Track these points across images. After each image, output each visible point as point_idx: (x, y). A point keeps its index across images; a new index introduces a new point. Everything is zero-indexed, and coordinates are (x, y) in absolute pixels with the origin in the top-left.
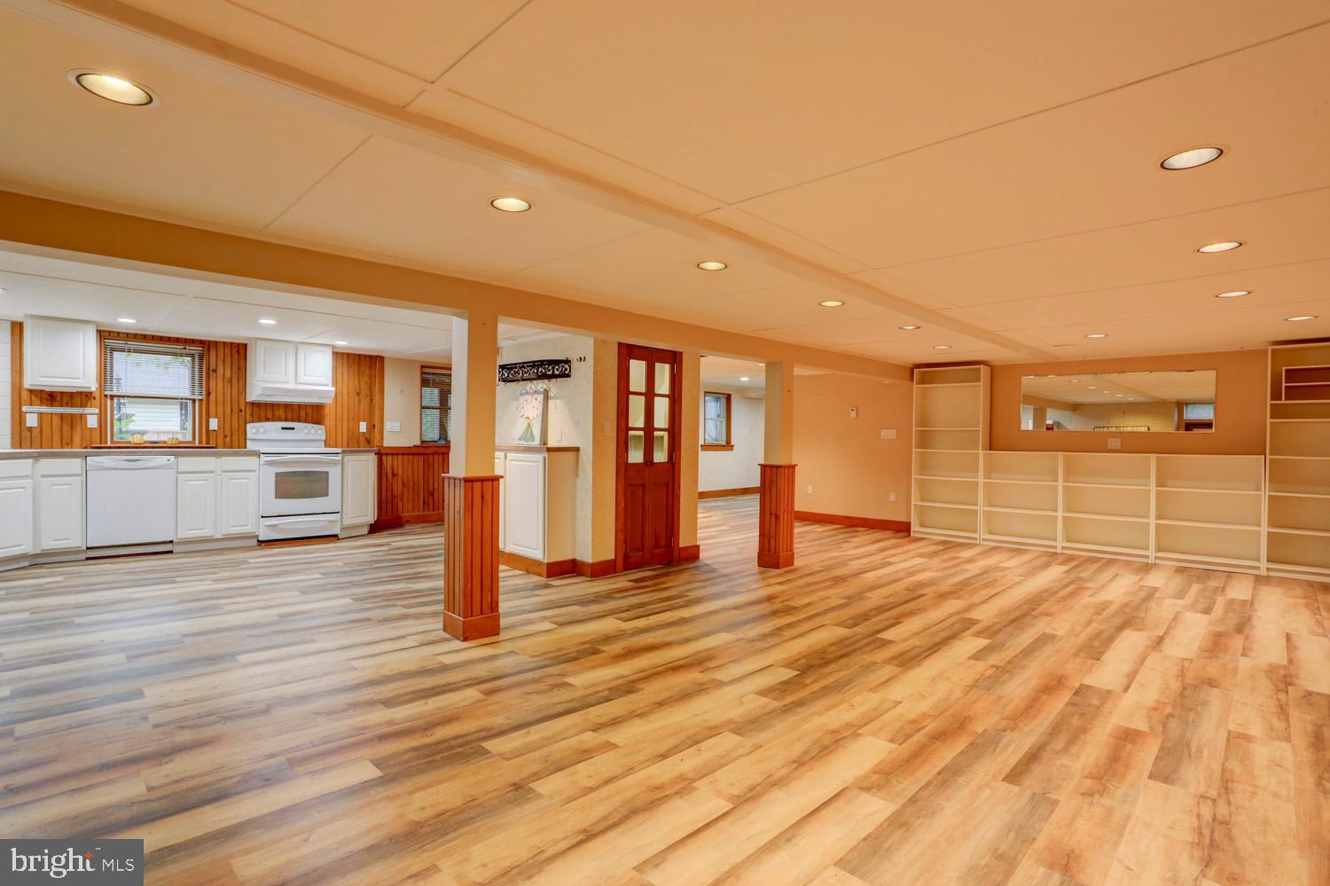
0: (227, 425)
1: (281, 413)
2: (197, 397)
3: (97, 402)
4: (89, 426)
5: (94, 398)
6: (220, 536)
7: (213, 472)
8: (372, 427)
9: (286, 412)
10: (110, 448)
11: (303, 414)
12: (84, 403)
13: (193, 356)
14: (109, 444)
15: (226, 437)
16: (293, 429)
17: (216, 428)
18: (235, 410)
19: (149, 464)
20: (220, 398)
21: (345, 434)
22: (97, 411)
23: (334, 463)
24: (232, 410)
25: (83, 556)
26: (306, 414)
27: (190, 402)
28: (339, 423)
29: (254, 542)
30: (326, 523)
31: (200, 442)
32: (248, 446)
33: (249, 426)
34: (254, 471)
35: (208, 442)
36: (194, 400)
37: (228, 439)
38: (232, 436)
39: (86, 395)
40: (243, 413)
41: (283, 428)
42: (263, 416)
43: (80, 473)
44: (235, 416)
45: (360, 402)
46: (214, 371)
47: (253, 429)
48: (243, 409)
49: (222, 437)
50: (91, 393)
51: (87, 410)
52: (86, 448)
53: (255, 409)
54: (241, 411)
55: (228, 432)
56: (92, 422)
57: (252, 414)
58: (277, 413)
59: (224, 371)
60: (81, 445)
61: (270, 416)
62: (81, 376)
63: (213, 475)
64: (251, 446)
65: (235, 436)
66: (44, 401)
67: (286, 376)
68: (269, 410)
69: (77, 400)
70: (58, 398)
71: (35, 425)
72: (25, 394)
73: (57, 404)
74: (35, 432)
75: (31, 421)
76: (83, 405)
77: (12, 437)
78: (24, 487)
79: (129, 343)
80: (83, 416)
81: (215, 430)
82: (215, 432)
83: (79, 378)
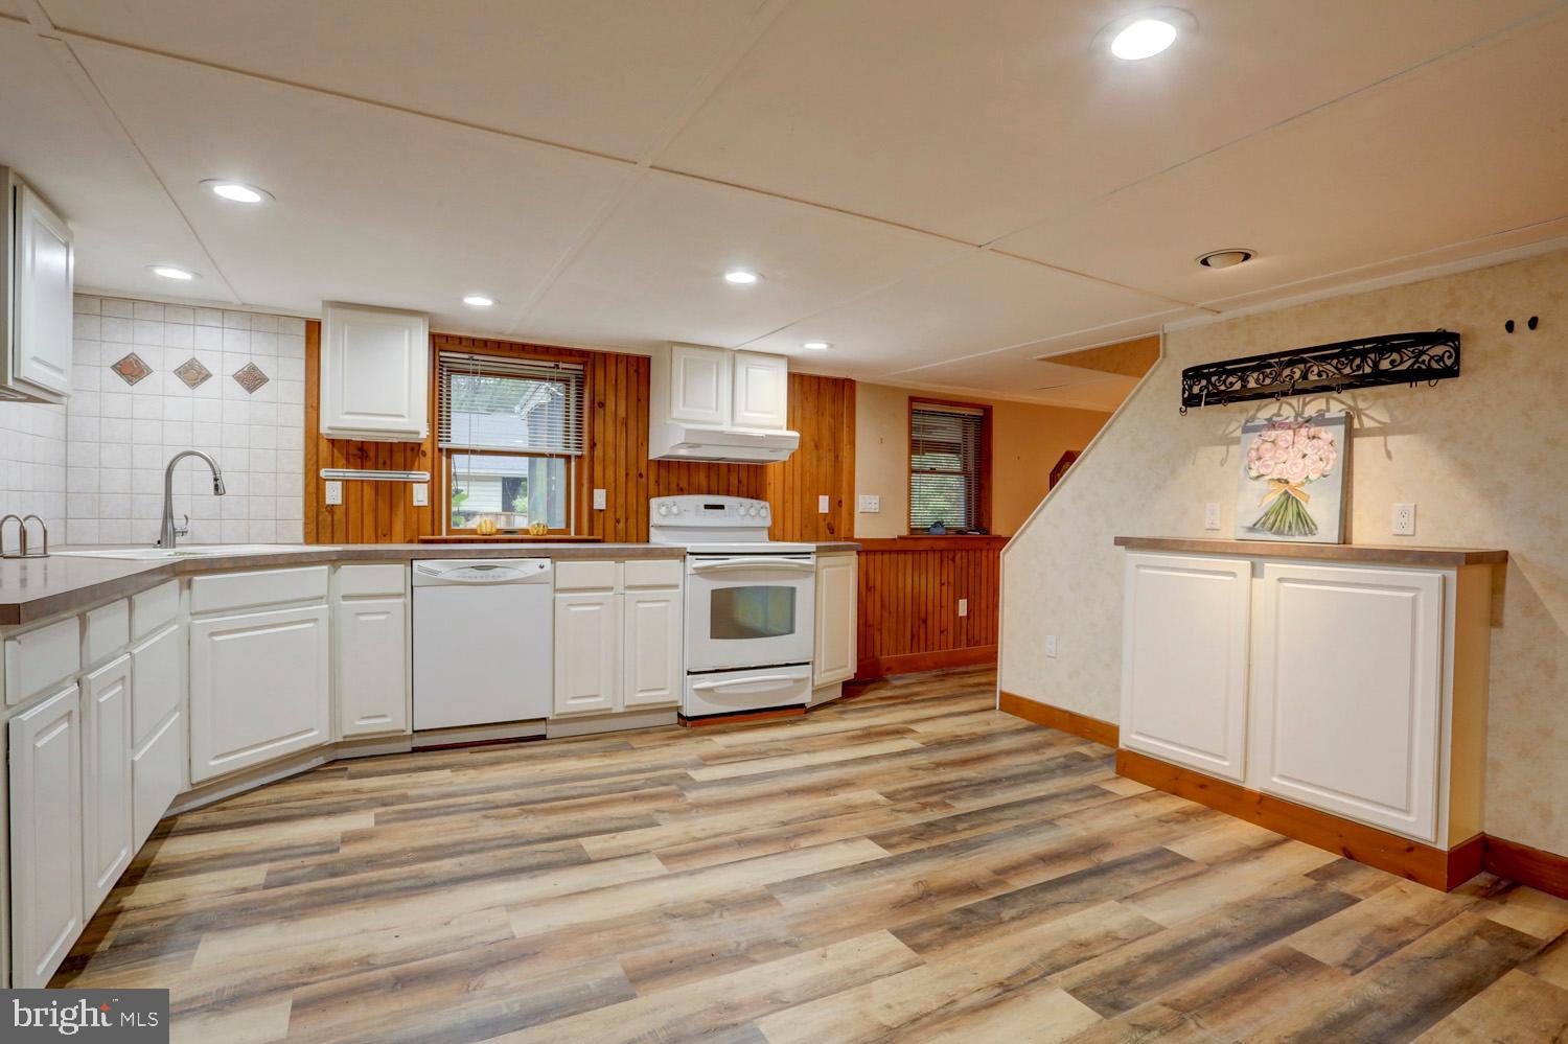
0: (621, 501)
2: (573, 452)
3: (427, 461)
4: (416, 503)
5: (424, 454)
6: (620, 709)
7: (610, 589)
8: (836, 504)
9: (708, 477)
10: (446, 541)
11: (734, 481)
12: (408, 465)
13: (566, 381)
14: (444, 535)
15: (618, 521)
16: (722, 507)
17: (603, 507)
18: (633, 472)
19: (512, 575)
20: (610, 453)
21: (797, 515)
22: (427, 476)
23: (805, 571)
24: (627, 475)
25: (407, 746)
26: (739, 481)
27: (562, 461)
28: (788, 497)
29: (673, 718)
30: (791, 684)
31: (578, 530)
32: (653, 539)
33: (654, 502)
34: (675, 586)
35: (591, 532)
36: (568, 458)
37: (621, 526)
38: (627, 519)
39: (413, 449)
40: (644, 479)
41: (707, 507)
42: (674, 486)
43: (401, 590)
44: (632, 484)
45: (819, 459)
46: (602, 405)
47: (659, 509)
48: (644, 473)
49: (613, 522)
50: (419, 445)
51: (415, 475)
52: (411, 542)
53: (663, 472)
54: (641, 476)
55: (621, 513)
56: (420, 495)
57: (657, 482)
58: (695, 480)
59: (616, 405)
60: (405, 537)
61: (684, 485)
62: (405, 413)
63: (611, 593)
64: (658, 539)
65: (632, 521)
66: (351, 459)
67: (717, 410)
68: (684, 474)
69: (399, 458)
70: (372, 454)
71: (338, 501)
72: (324, 447)
73: (369, 463)
74: (339, 515)
75: (333, 494)
76: (407, 466)
77: (306, 524)
78: (315, 620)
79: (476, 357)
80: (406, 486)
81: (601, 511)
82: (602, 514)
83: (402, 416)
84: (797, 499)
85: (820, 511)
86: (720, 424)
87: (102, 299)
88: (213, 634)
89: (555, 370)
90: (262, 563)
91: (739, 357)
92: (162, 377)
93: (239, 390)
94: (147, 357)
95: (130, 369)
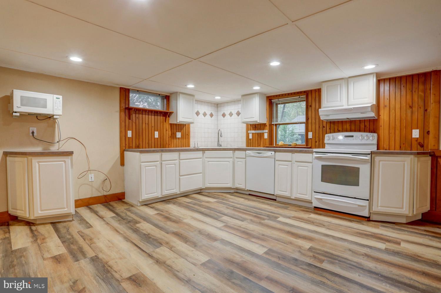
0: (317, 135)
1: (348, 126)
4: (265, 138)
5: (267, 126)
8: (426, 133)
9: (351, 126)
10: (274, 147)
11: (362, 126)
14: (274, 145)
15: (316, 142)
16: (353, 136)
17: (311, 137)
18: (321, 126)
20: (314, 121)
21: (398, 138)
22: (268, 131)
23: (364, 162)
24: (319, 127)
25: (248, 193)
26: (365, 126)
28: (392, 131)
32: (326, 147)
33: (326, 136)
34: (311, 162)
35: (307, 145)
37: (317, 143)
38: (319, 141)
39: (264, 125)
40: (325, 128)
41: (346, 136)
42: (336, 129)
43: (245, 157)
44: (321, 130)
45: (412, 112)
46: (311, 106)
47: (328, 138)
48: (325, 126)
49: (314, 142)
51: (265, 131)
52: (264, 147)
53: (332, 125)
54: (324, 127)
55: (317, 140)
56: (266, 136)
57: (330, 129)
58: (345, 127)
61: (340, 129)
66: (253, 128)
67: (340, 101)
68: (340, 125)
69: (262, 127)
70: (257, 127)
72: (249, 126)
73: (257, 129)
74: (252, 140)
75: (251, 137)
76: (263, 129)
77: (246, 143)
78: (229, 162)
79: (279, 99)
80: (263, 133)
81: (310, 139)
83: (254, 118)
84: (398, 132)
85: (413, 137)
86: (343, 106)
87: (221, 104)
88: (208, 162)
89: (299, 98)
91: (349, 79)
92: (227, 116)
93: (236, 115)
94: (226, 113)
95: (224, 115)
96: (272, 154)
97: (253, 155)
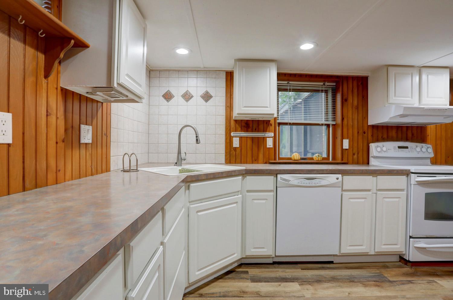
0: (355, 145)
1: (393, 133)
2: (331, 122)
3: (272, 128)
4: (268, 146)
5: (271, 125)
6: (373, 253)
7: (369, 190)
9: (397, 133)
10: (278, 163)
11: (410, 135)
12: (265, 129)
13: (326, 92)
14: (277, 161)
15: (354, 154)
16: (407, 148)
17: (347, 148)
18: (361, 131)
19: (324, 183)
20: (350, 123)
22: (272, 135)
24: (358, 132)
26: (413, 135)
27: (324, 128)
31: (334, 158)
32: (372, 161)
33: (373, 146)
34: (402, 190)
35: (342, 160)
36: (328, 126)
37: (355, 156)
38: (358, 153)
39: (267, 123)
40: (366, 135)
41: (399, 147)
42: (380, 137)
43: (272, 189)
44: (360, 137)
46: (346, 100)
47: (375, 148)
48: (366, 131)
49: (352, 154)
50: (269, 121)
51: (267, 134)
53: (375, 131)
54: (365, 133)
55: (355, 151)
56: (270, 143)
57: (372, 136)
58: (390, 134)
59: (353, 100)
60: (263, 161)
61: (385, 136)
62: (269, 105)
63: (370, 193)
64: (375, 164)
65: (360, 154)
66: (243, 128)
67: (412, 97)
68: (385, 131)
69: (261, 127)
70: (251, 125)
71: (238, 146)
72: (233, 123)
73: (250, 130)
74: (238, 151)
75: (236, 143)
76: (265, 131)
77: (226, 155)
78: (237, 203)
79: (290, 82)
80: (264, 139)
81: (346, 149)
82: (347, 151)
83: (267, 107)
87: (160, 71)
88: (198, 212)
89: (324, 86)
90: (217, 176)
91: (423, 70)
92: (178, 99)
93: (202, 101)
94: (173, 92)
95: (168, 96)
96: (338, 179)
97: (296, 182)
